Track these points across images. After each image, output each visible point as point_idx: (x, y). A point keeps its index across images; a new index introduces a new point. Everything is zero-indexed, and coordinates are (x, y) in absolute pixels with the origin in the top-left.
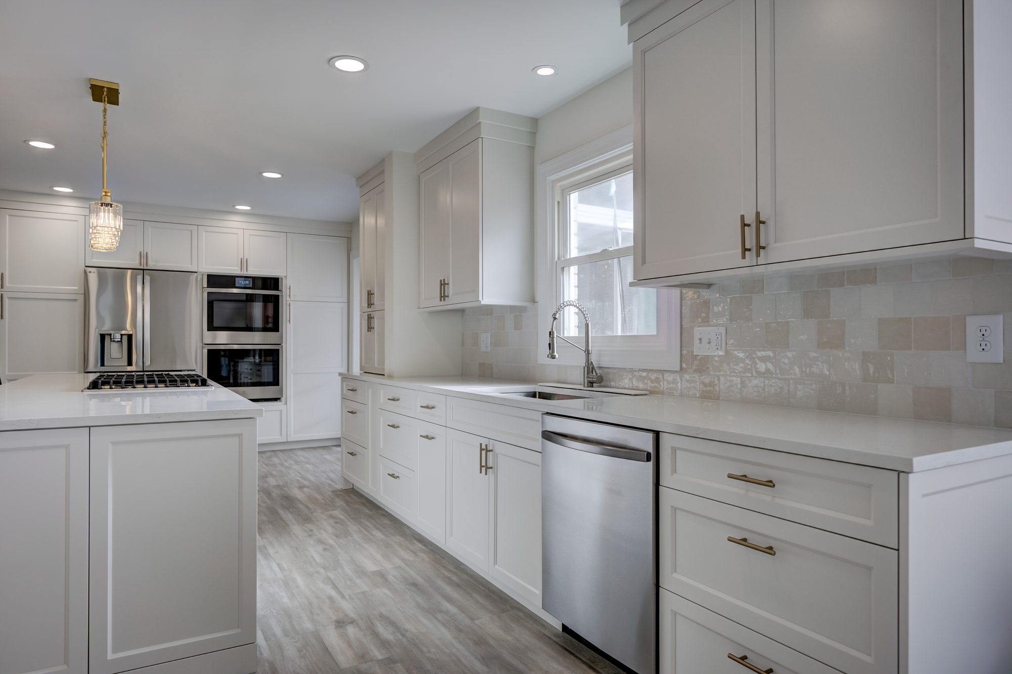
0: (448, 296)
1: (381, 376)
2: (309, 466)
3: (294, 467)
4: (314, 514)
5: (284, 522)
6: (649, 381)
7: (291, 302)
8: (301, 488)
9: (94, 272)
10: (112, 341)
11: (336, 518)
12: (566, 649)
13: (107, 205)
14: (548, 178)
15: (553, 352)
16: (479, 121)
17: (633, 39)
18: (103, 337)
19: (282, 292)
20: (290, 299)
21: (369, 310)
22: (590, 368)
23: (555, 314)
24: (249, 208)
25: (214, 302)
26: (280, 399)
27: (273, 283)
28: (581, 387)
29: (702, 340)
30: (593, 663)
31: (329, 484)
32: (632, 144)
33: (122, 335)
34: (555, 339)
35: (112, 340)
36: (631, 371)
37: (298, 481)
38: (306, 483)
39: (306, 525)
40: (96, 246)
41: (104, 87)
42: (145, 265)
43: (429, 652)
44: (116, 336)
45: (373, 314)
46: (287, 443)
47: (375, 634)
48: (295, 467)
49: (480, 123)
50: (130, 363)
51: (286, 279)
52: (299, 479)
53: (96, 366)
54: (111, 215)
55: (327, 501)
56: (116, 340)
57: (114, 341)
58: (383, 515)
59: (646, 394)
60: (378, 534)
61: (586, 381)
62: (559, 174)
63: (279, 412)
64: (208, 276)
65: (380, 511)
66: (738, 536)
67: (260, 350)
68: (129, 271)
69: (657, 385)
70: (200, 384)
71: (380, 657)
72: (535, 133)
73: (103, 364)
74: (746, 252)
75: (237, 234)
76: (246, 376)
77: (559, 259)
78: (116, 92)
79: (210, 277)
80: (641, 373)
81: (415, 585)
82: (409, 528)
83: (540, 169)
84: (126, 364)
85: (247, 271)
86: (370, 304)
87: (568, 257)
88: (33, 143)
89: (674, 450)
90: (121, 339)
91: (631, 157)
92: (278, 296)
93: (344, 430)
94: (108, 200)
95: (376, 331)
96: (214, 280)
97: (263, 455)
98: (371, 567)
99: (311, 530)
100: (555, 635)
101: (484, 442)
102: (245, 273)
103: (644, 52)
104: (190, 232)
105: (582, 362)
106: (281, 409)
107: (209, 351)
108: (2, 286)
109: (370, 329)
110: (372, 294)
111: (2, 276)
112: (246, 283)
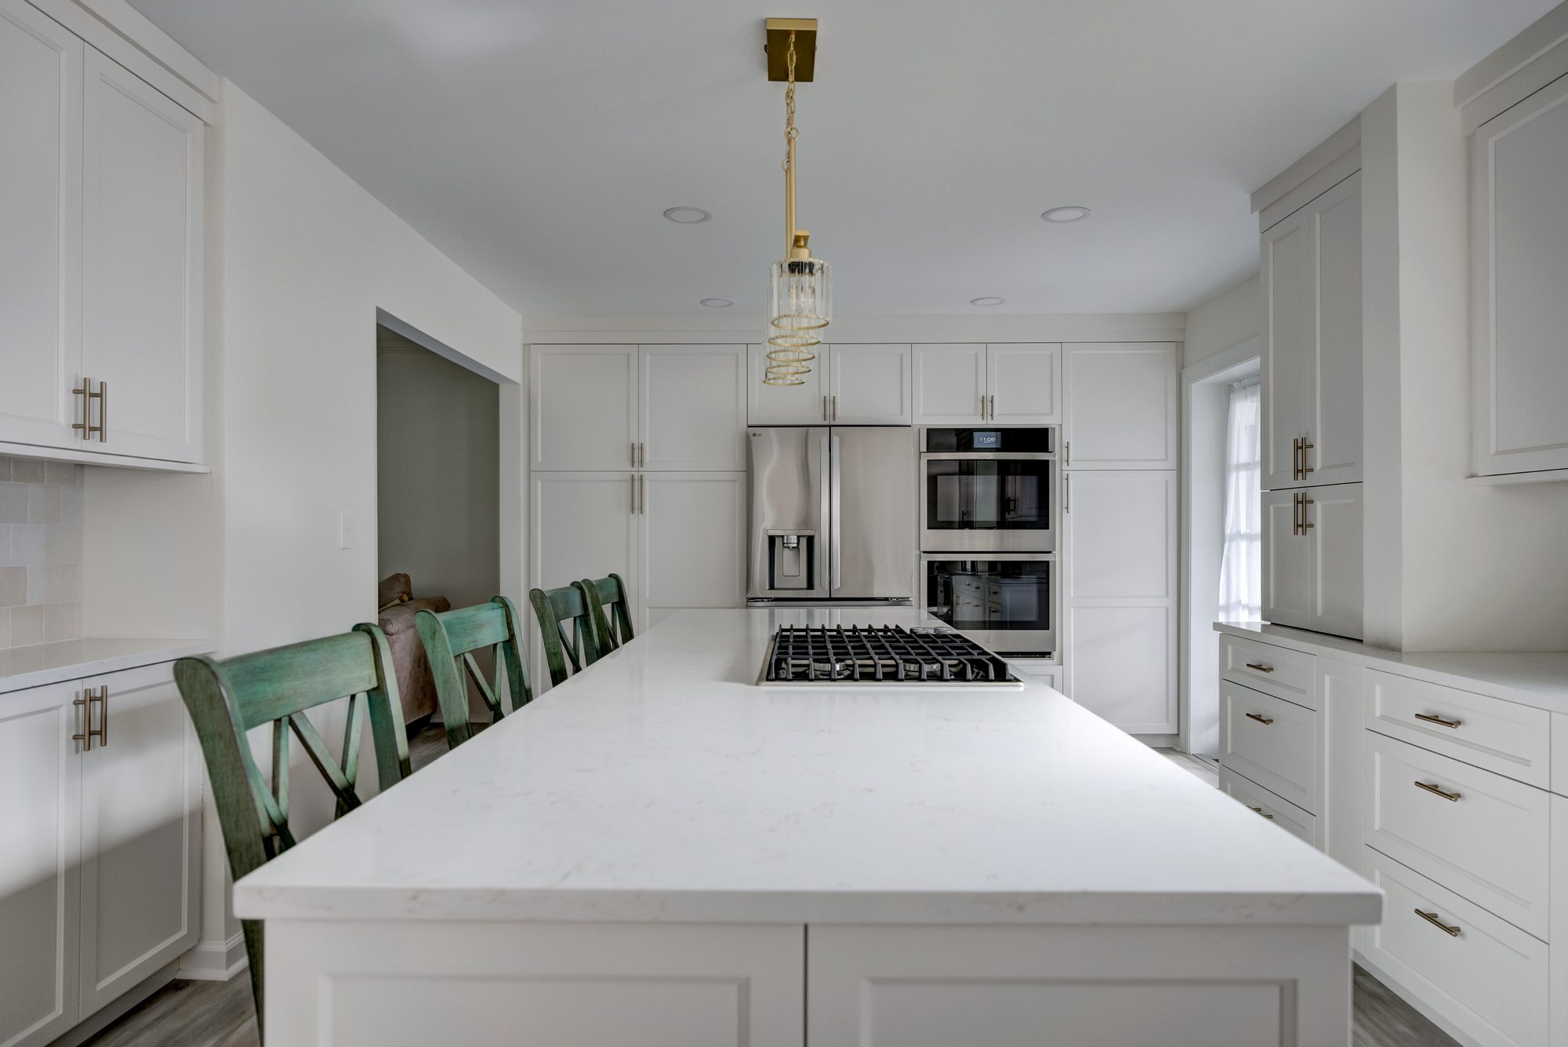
1: (1350, 645)
7: (1067, 472)
9: (760, 434)
10: (785, 547)
13: (801, 267)
18: (772, 540)
19: (1054, 456)
20: (1070, 468)
21: (1300, 482)
25: (939, 477)
26: (1049, 653)
27: (1038, 438)
33: (799, 537)
35: (786, 545)
41: (790, 32)
42: (832, 418)
44: (790, 540)
45: (1312, 494)
50: (810, 586)
51: (1060, 431)
53: (762, 590)
56: (792, 545)
57: (789, 548)
63: (1048, 679)
64: (929, 430)
68: (810, 429)
73: (772, 587)
75: (975, 353)
79: (931, 432)
84: (805, 587)
85: (992, 419)
86: (1301, 470)
90: (798, 543)
92: (1047, 462)
94: (804, 256)
95: (1318, 533)
96: (936, 438)
102: (989, 423)
104: (899, 357)
106: (1052, 674)
107: (930, 564)
108: (641, 463)
109: (1300, 529)
110: (1307, 447)
111: (642, 447)
112: (991, 440)
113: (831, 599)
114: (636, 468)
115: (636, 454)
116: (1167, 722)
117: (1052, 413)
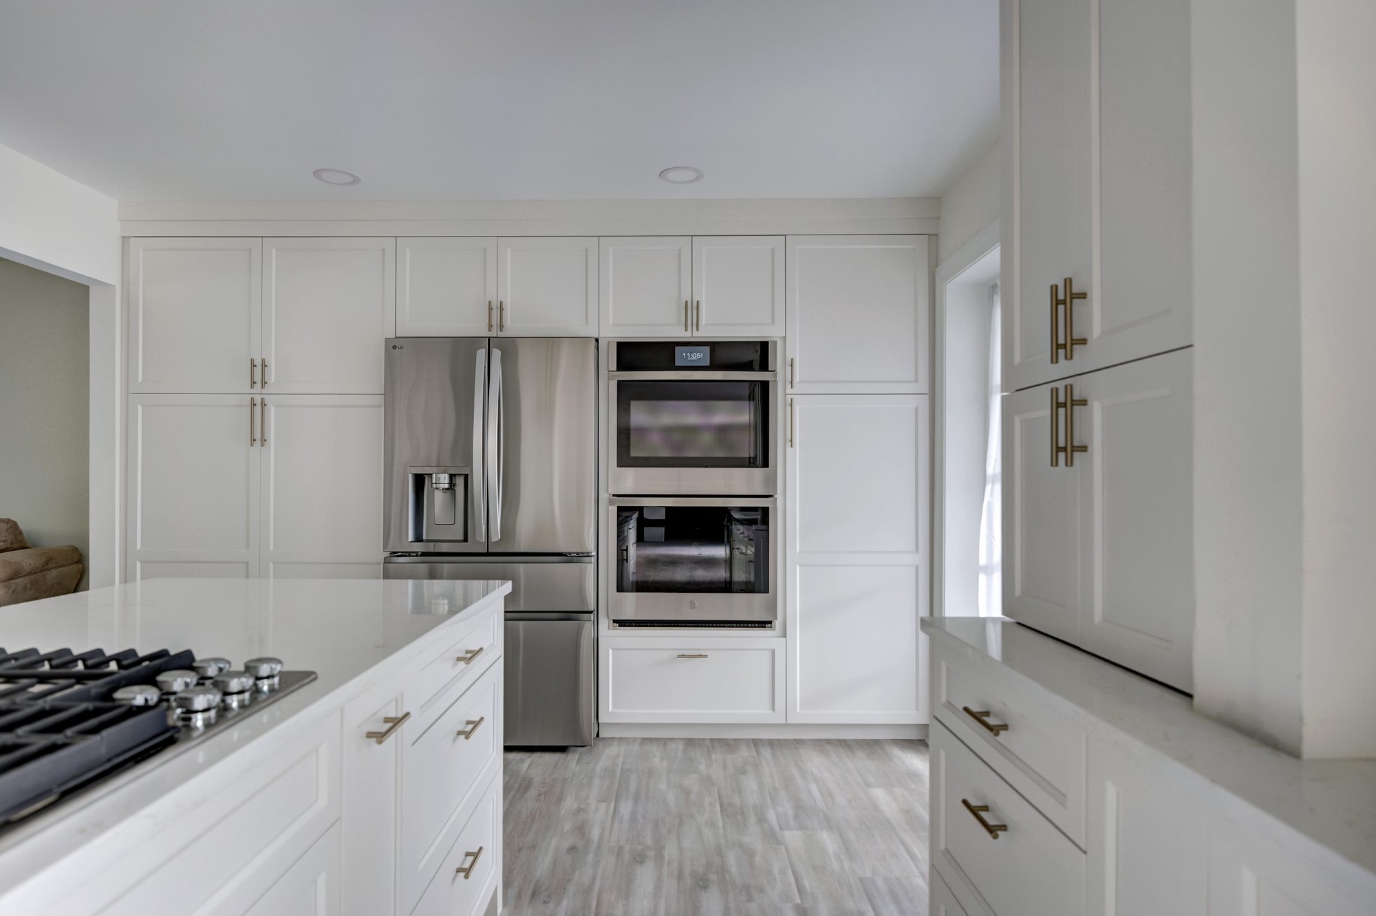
7: (792, 396)
9: (402, 348)
18: (419, 481)
19: (776, 375)
20: (792, 392)
25: (632, 402)
26: (770, 622)
27: (756, 354)
33: (452, 476)
35: (436, 486)
42: (499, 329)
44: (441, 479)
45: (1082, 386)
46: (786, 726)
50: (466, 537)
51: (784, 344)
53: (402, 541)
56: (442, 486)
57: (439, 488)
63: (768, 655)
64: (618, 343)
73: (419, 539)
75: (678, 249)
79: (622, 346)
84: (462, 538)
85: (697, 330)
90: (451, 484)
92: (766, 383)
96: (629, 353)
102: (696, 334)
104: (583, 253)
106: (772, 648)
107: (620, 510)
108: (264, 383)
109: (1062, 455)
110: (1074, 296)
111: (264, 366)
113: (488, 554)
114: (256, 390)
115: (258, 372)
116: (917, 709)
117: (773, 323)
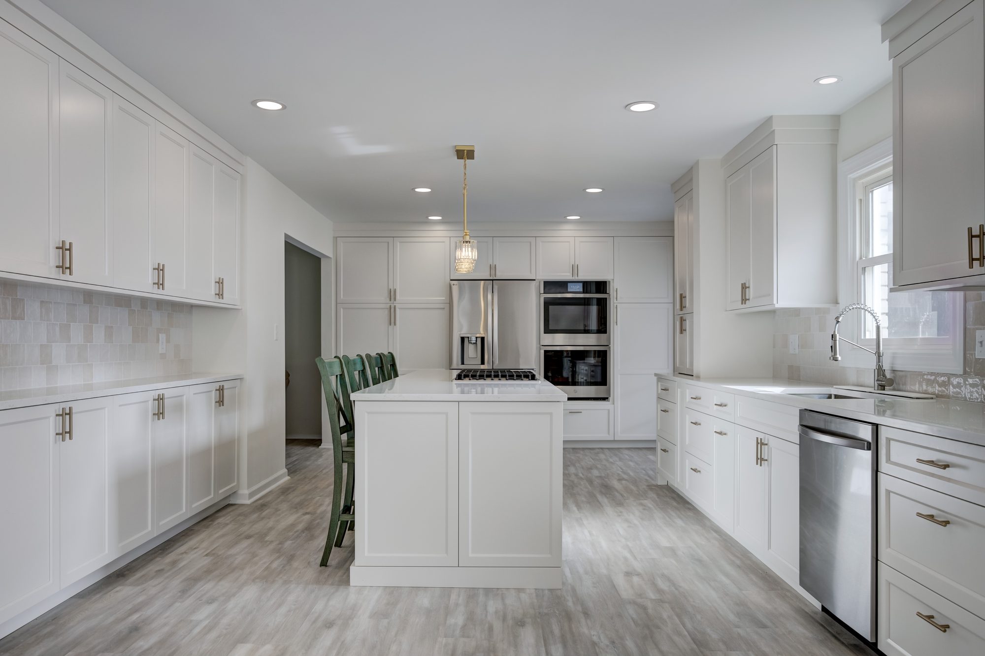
0: (749, 299)
1: (690, 377)
2: (632, 464)
3: (617, 463)
4: (627, 501)
5: (600, 503)
6: (937, 385)
7: (617, 304)
8: (620, 480)
9: (457, 285)
10: (470, 342)
11: (645, 506)
12: (822, 625)
13: (467, 242)
14: (849, 176)
15: (835, 354)
16: (773, 129)
17: (894, 55)
18: (463, 339)
19: (610, 296)
20: (617, 302)
21: (681, 312)
22: (880, 371)
23: (837, 318)
24: (579, 217)
25: (550, 306)
26: (607, 398)
27: (601, 286)
28: (872, 390)
29: (983, 343)
30: (839, 634)
31: (646, 479)
32: (892, 156)
33: (477, 338)
34: (837, 342)
36: (921, 374)
37: (619, 474)
38: (625, 477)
39: (618, 508)
40: (459, 270)
41: (464, 150)
42: (494, 276)
43: (694, 602)
45: (685, 317)
46: (614, 441)
47: (654, 584)
48: (619, 463)
49: (774, 130)
50: (483, 363)
51: (613, 282)
52: (620, 473)
53: (458, 365)
54: (470, 249)
55: (641, 492)
56: (473, 341)
58: (689, 509)
59: (932, 398)
60: (679, 522)
61: (876, 384)
62: (859, 171)
63: (606, 411)
64: (544, 282)
65: (687, 505)
66: (927, 511)
67: (595, 351)
68: (482, 282)
69: (959, 390)
70: (530, 378)
71: (653, 597)
72: (838, 130)
73: (463, 363)
74: (974, 262)
75: (569, 242)
76: (582, 377)
77: (861, 258)
78: (473, 151)
79: (546, 283)
80: (929, 376)
81: (700, 561)
82: (709, 520)
83: (842, 167)
84: (480, 363)
85: (577, 276)
86: (682, 307)
87: (871, 257)
88: (418, 190)
89: (889, 440)
90: (476, 341)
91: (891, 168)
92: (606, 299)
93: (659, 428)
94: (467, 238)
95: (687, 334)
97: (592, 451)
98: (665, 543)
99: (621, 512)
100: (813, 612)
101: (760, 436)
102: (576, 278)
103: (902, 68)
104: (529, 244)
105: (873, 365)
106: (608, 409)
107: (546, 352)
108: (395, 299)
111: (395, 291)
112: (579, 287)
114: (392, 302)
115: (392, 294)
117: (609, 273)
